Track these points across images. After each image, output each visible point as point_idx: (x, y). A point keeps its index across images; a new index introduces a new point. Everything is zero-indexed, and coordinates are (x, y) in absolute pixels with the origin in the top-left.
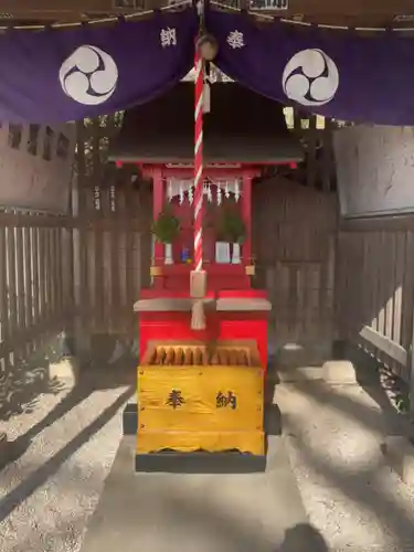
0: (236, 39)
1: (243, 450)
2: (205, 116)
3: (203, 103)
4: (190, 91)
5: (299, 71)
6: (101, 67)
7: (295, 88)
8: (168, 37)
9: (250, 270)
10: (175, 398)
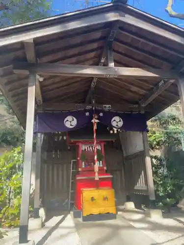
0: (101, 114)
1: (110, 212)
2: (96, 130)
3: (95, 127)
4: (92, 124)
5: (115, 120)
6: (73, 120)
7: (114, 124)
8: (87, 114)
9: (105, 168)
10: (93, 199)
